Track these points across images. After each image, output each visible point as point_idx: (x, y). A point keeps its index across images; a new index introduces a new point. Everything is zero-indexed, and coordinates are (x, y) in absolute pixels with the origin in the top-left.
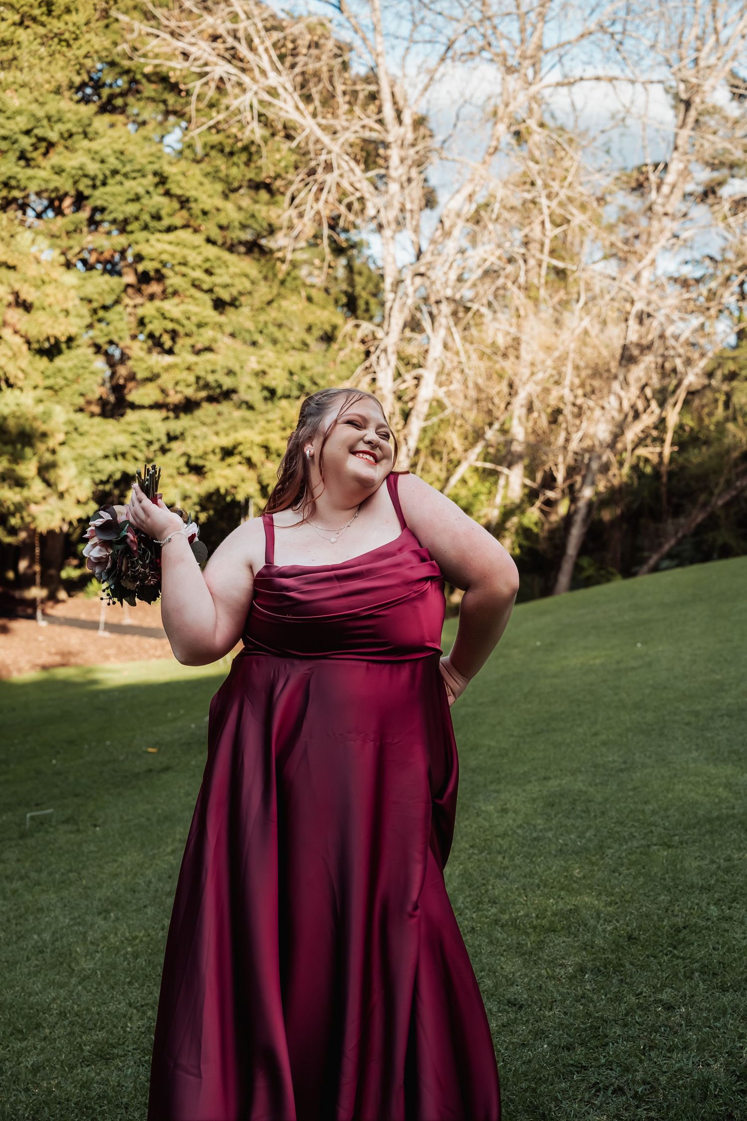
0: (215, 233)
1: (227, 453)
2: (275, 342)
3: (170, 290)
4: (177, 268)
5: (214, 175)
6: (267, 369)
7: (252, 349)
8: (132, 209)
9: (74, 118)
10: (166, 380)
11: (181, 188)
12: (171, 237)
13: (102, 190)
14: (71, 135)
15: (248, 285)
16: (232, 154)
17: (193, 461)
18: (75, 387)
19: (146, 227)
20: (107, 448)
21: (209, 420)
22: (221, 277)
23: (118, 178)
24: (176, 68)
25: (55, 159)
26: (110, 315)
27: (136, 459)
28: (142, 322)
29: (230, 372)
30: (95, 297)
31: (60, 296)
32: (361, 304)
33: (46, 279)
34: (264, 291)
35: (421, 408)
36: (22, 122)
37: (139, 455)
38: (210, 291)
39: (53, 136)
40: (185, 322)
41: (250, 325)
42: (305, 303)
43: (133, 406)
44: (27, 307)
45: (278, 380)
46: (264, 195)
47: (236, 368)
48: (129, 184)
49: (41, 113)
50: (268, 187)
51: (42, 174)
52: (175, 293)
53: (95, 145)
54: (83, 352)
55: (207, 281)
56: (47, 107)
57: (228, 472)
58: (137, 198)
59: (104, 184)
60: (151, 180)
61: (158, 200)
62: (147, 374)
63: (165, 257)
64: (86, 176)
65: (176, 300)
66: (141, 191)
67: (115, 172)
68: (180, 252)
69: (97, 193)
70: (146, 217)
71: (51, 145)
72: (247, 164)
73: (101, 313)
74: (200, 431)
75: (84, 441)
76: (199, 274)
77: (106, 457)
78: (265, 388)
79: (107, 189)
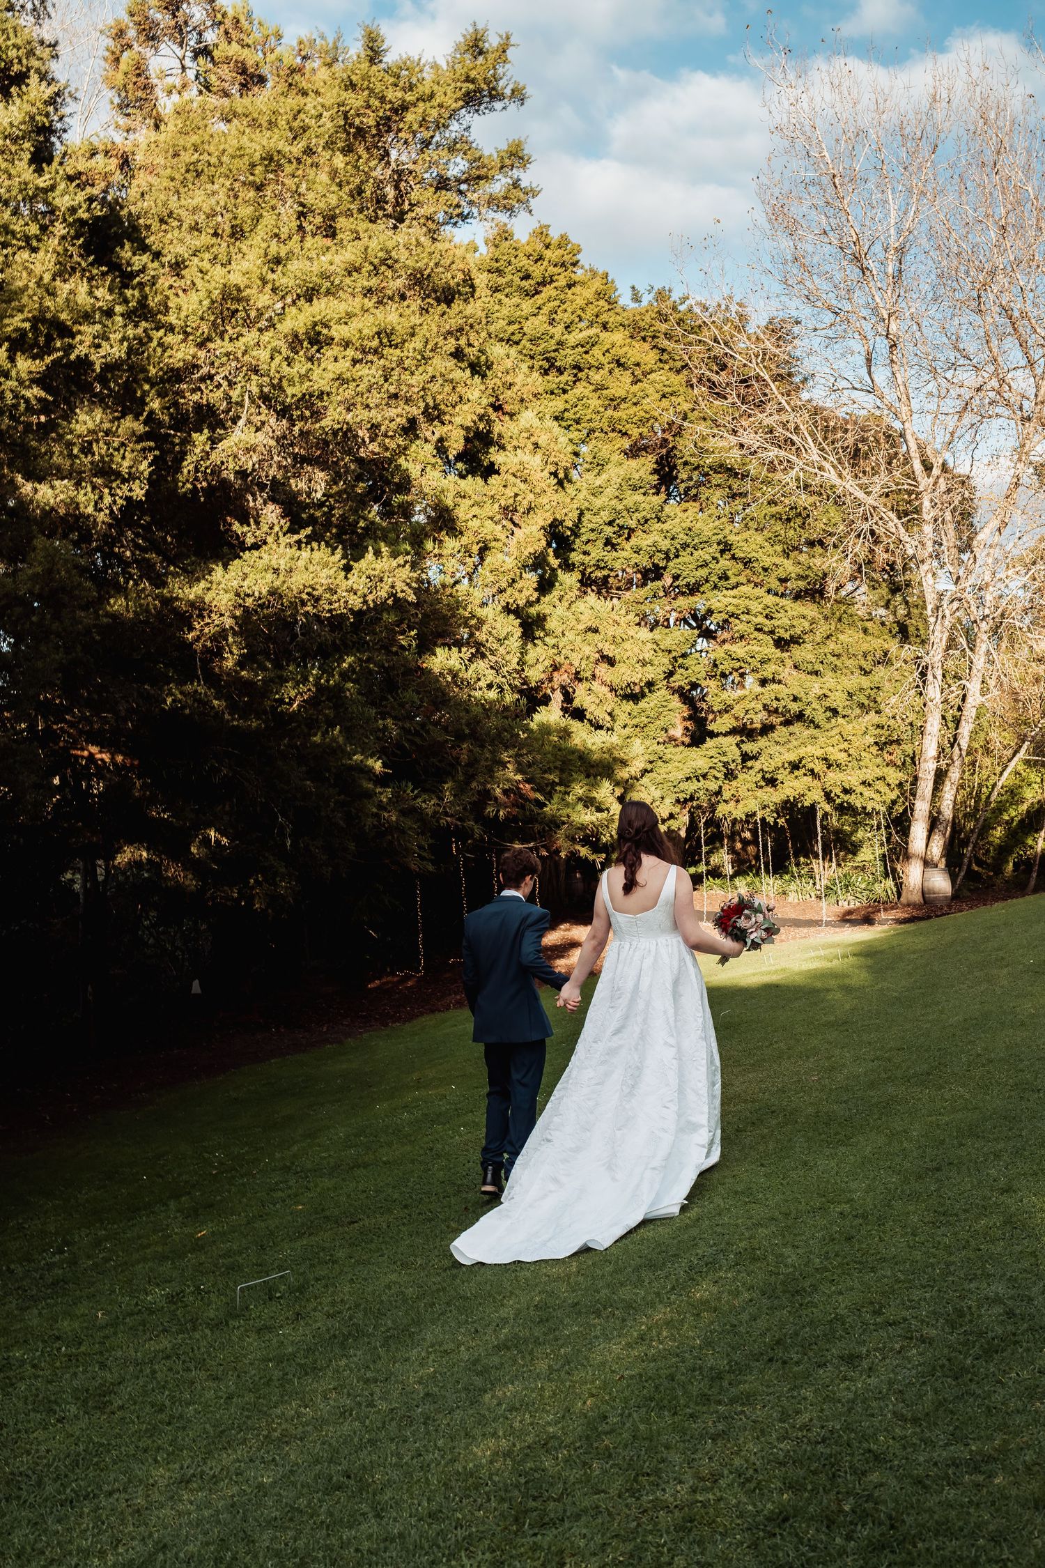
0: (774, 584)
1: (795, 766)
2: (835, 669)
3: (737, 635)
4: (742, 617)
5: (774, 540)
6: (829, 694)
7: (814, 677)
8: (703, 573)
9: (648, 507)
10: (738, 710)
11: (744, 552)
12: (735, 592)
13: (676, 561)
14: (646, 521)
15: (806, 625)
16: (789, 520)
17: (768, 776)
18: (658, 722)
19: (715, 587)
20: (687, 771)
21: (781, 740)
22: (782, 620)
23: (689, 550)
24: (734, 457)
25: (633, 541)
26: (688, 662)
27: (717, 778)
28: (715, 666)
29: (795, 699)
30: (674, 647)
31: (636, 650)
32: (911, 630)
33: (624, 636)
34: (823, 629)
35: (969, 712)
36: (605, 516)
37: (718, 775)
38: (772, 632)
39: (633, 524)
40: (749, 660)
41: (811, 657)
42: (861, 635)
43: (713, 735)
44: (611, 662)
45: (838, 700)
46: (818, 549)
47: (802, 695)
48: (696, 553)
49: (621, 507)
50: (821, 543)
51: (625, 554)
52: (742, 637)
53: (666, 527)
54: (661, 693)
55: (768, 625)
56: (625, 502)
57: (795, 783)
58: (705, 564)
59: (677, 556)
60: (714, 549)
61: (725, 563)
62: (722, 707)
63: (730, 609)
64: (660, 551)
65: (744, 643)
66: (708, 557)
67: (685, 546)
68: (744, 603)
69: (671, 564)
70: (714, 578)
71: (632, 530)
72: (803, 526)
73: (680, 660)
74: (774, 749)
75: (670, 766)
76: (760, 619)
77: (688, 779)
78: (829, 709)
79: (680, 560)
